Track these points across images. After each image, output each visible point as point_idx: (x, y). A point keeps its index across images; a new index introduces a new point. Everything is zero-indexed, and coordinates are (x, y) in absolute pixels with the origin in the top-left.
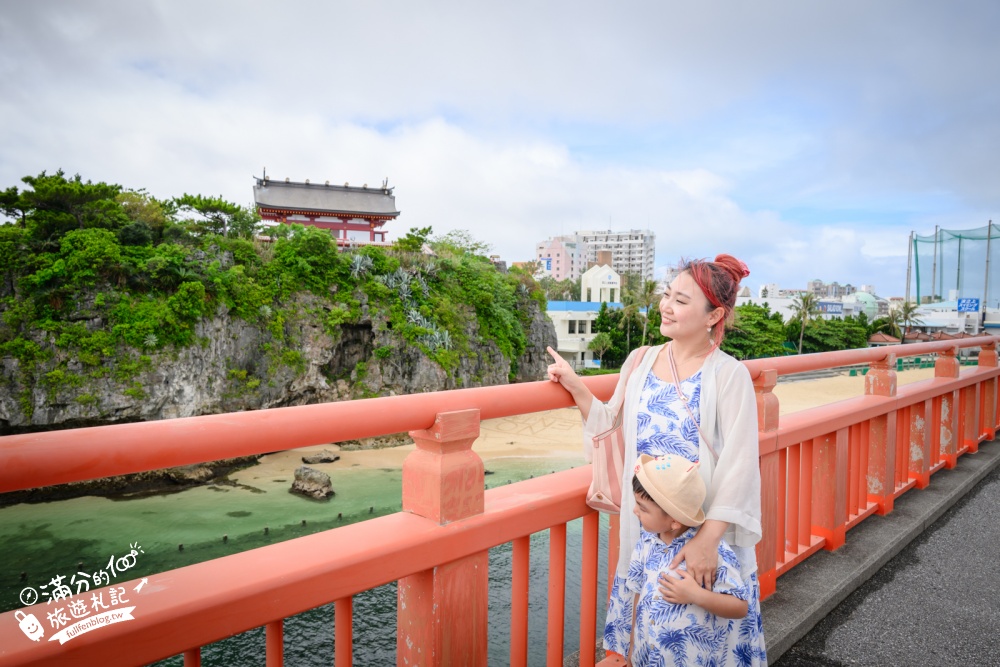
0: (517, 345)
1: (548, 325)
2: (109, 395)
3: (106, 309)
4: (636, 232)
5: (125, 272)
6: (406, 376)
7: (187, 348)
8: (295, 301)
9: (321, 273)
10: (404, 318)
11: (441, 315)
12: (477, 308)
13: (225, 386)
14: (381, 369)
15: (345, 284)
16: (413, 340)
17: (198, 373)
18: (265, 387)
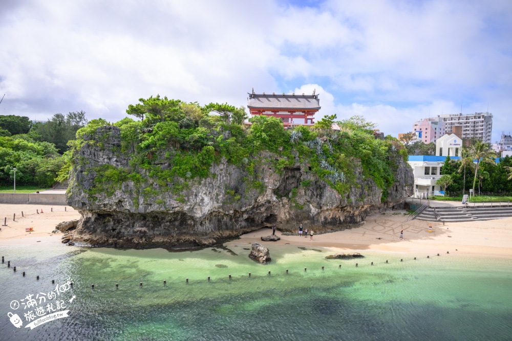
0: (387, 181)
1: (408, 170)
2: (170, 201)
3: (170, 159)
4: (479, 114)
5: (179, 142)
6: (318, 197)
7: (205, 179)
8: (260, 155)
9: (274, 141)
10: (318, 165)
11: (339, 164)
12: (362, 159)
13: (224, 198)
14: (305, 192)
15: (287, 146)
16: (323, 177)
17: (211, 191)
18: (243, 200)
